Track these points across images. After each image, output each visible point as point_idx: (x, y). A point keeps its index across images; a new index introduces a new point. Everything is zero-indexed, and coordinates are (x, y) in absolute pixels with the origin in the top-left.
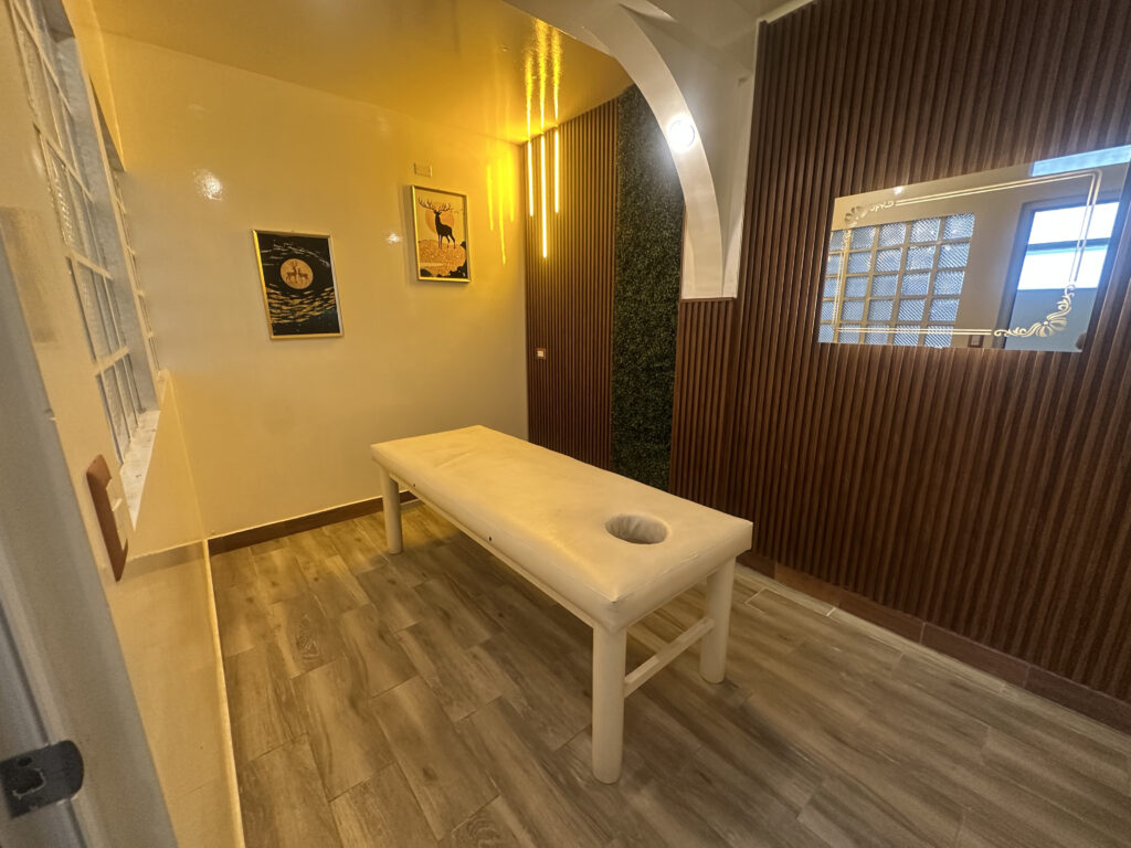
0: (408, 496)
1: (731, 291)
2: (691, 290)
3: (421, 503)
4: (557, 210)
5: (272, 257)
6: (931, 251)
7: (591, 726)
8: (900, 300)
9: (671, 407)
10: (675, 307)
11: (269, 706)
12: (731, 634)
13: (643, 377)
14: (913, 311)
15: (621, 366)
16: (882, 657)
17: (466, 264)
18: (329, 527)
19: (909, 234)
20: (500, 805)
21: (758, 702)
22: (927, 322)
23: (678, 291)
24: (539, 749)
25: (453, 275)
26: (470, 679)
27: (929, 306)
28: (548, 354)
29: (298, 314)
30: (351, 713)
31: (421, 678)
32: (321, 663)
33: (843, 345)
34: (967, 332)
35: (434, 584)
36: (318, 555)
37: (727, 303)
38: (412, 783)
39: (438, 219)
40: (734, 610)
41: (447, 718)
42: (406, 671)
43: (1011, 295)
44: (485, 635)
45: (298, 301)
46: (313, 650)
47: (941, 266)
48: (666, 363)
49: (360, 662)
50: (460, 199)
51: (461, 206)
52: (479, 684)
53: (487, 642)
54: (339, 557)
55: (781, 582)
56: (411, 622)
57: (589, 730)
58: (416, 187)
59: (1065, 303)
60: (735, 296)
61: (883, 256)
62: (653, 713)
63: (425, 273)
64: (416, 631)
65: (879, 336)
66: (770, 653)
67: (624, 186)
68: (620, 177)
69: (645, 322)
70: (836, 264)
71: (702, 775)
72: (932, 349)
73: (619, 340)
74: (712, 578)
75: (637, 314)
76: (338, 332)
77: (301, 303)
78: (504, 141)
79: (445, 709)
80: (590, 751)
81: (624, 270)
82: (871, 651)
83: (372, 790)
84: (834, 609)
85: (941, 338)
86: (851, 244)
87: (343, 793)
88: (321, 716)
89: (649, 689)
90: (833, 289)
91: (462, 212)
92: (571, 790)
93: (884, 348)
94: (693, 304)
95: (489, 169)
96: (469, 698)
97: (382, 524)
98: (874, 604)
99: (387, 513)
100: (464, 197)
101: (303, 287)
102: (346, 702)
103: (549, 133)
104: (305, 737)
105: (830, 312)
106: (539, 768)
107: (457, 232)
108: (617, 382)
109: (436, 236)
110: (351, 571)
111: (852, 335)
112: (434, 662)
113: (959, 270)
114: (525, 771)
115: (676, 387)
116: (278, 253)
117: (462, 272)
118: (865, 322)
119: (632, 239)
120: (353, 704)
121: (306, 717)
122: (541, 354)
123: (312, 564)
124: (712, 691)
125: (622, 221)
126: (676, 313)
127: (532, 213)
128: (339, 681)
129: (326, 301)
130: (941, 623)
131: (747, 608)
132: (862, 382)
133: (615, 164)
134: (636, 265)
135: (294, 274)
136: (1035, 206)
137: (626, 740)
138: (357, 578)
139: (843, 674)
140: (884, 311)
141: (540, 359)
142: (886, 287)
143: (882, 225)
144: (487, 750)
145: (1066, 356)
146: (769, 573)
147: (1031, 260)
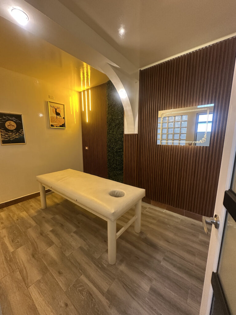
0: (49, 191)
1: (136, 132)
2: (126, 132)
3: (53, 192)
4: (90, 110)
5: (3, 120)
6: (179, 123)
7: (107, 250)
8: (174, 134)
9: (123, 161)
10: (123, 136)
11: (3, 262)
12: (142, 220)
13: (115, 154)
14: (177, 137)
15: (109, 151)
16: (176, 220)
17: (64, 123)
18: (21, 203)
19: (175, 119)
20: (83, 277)
21: (149, 236)
22: (180, 140)
23: (123, 132)
24: (93, 259)
25: (61, 126)
26: (71, 243)
27: (180, 136)
28: (89, 148)
29: (11, 137)
30: (33, 259)
31: (56, 245)
32: (21, 245)
33: (163, 145)
34: (188, 142)
35: (58, 217)
36: (17, 212)
37: (136, 135)
38: (55, 276)
39: (56, 111)
40: (142, 214)
41: (65, 255)
42: (50, 243)
43: (196, 134)
44: (74, 229)
45: (11, 133)
46: (18, 242)
47: (182, 126)
48: (121, 150)
49: (35, 243)
50: (63, 106)
51: (63, 108)
52: (74, 244)
53: (75, 231)
54: (25, 212)
55: (152, 205)
56: (51, 229)
57: (107, 251)
58: (49, 102)
59: (205, 136)
60: (137, 133)
61: (169, 124)
62: (124, 243)
63: (52, 126)
64: (52, 231)
65: (170, 143)
66: (151, 223)
67: (108, 105)
68: (107, 103)
69: (115, 140)
70: (160, 126)
71: (137, 257)
72: (181, 146)
73: (109, 144)
74: (136, 205)
75: (113, 138)
76: (25, 142)
77: (12, 134)
78: (75, 91)
79: (64, 252)
80: (108, 257)
81: (109, 126)
82: (174, 219)
83: (42, 281)
84: (165, 210)
85: (183, 143)
86: (163, 121)
87: (32, 284)
88: (23, 262)
89: (122, 237)
90: (159, 131)
91: (63, 109)
92: (103, 269)
93: (171, 146)
94: (127, 135)
95: (70, 98)
96: (71, 248)
97: (40, 201)
98: (173, 208)
99: (41, 197)
100: (64, 105)
101: (13, 129)
102: (31, 256)
103: (88, 90)
104: (18, 270)
105: (159, 137)
106: (93, 264)
107: (62, 114)
108: (108, 155)
109: (55, 116)
110: (30, 216)
111: (164, 143)
112: (59, 239)
113: (186, 127)
114: (89, 266)
115: (124, 156)
116: (4, 119)
117: (63, 125)
118: (167, 139)
119: (111, 118)
120: (33, 256)
121: (17, 263)
122: (87, 148)
123: (15, 215)
124: (138, 235)
125: (108, 114)
126: (123, 137)
127: (83, 110)
128: (28, 250)
129: (20, 133)
130: (188, 210)
131: (145, 212)
132: (167, 154)
133: (106, 99)
134: (112, 125)
135: (10, 125)
136: (199, 114)
137: (117, 252)
138: (32, 218)
139: (168, 226)
140: (171, 137)
141: (86, 150)
142: (171, 131)
143: (169, 117)
144: (78, 262)
145: (206, 147)
146: (149, 203)
147: (199, 125)
